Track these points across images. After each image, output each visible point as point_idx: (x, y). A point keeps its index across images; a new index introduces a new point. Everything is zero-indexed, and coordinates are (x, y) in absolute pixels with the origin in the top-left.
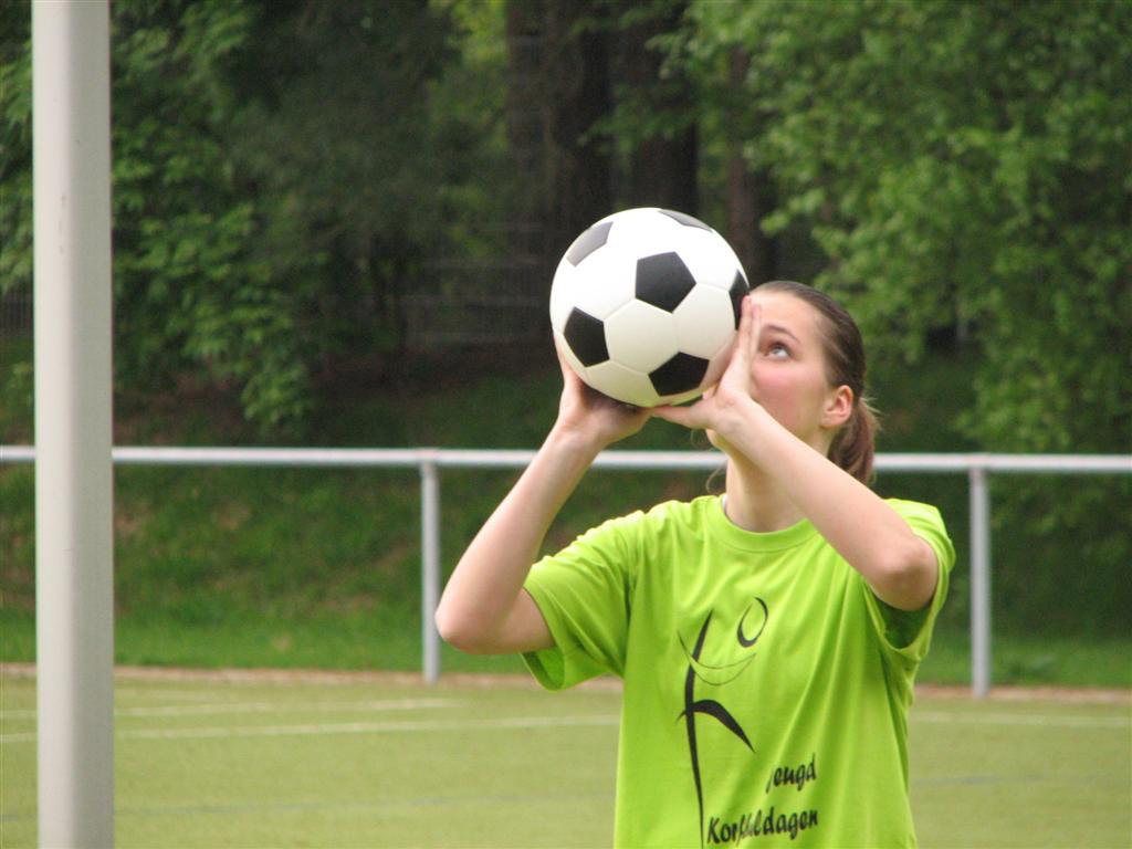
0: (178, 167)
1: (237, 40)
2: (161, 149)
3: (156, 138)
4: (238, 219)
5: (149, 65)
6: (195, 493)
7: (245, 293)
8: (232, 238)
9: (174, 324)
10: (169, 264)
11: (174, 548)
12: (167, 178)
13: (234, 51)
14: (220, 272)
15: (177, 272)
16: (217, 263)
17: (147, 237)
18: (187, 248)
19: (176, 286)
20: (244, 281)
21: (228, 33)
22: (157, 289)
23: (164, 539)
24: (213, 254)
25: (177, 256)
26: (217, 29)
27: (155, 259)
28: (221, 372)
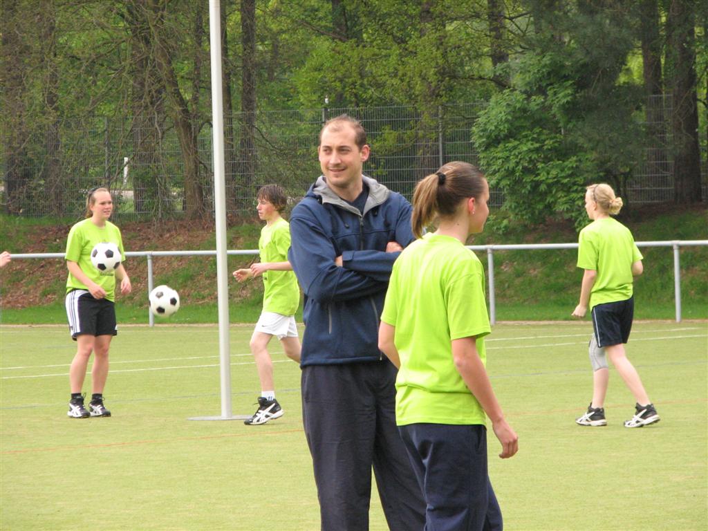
0: (549, 143)
1: (569, 99)
2: (543, 137)
3: (540, 134)
4: (572, 162)
5: (536, 108)
6: (558, 259)
7: (575, 188)
8: (569, 169)
9: (549, 199)
10: (547, 179)
11: (552, 279)
12: (545, 147)
13: (568, 102)
14: (565, 181)
15: (550, 181)
16: (565, 177)
17: (539, 169)
18: (554, 172)
19: (549, 186)
20: (574, 184)
21: (565, 96)
22: (543, 187)
23: (548, 276)
24: (563, 174)
25: (550, 176)
26: (560, 95)
27: (542, 177)
28: (567, 216)
